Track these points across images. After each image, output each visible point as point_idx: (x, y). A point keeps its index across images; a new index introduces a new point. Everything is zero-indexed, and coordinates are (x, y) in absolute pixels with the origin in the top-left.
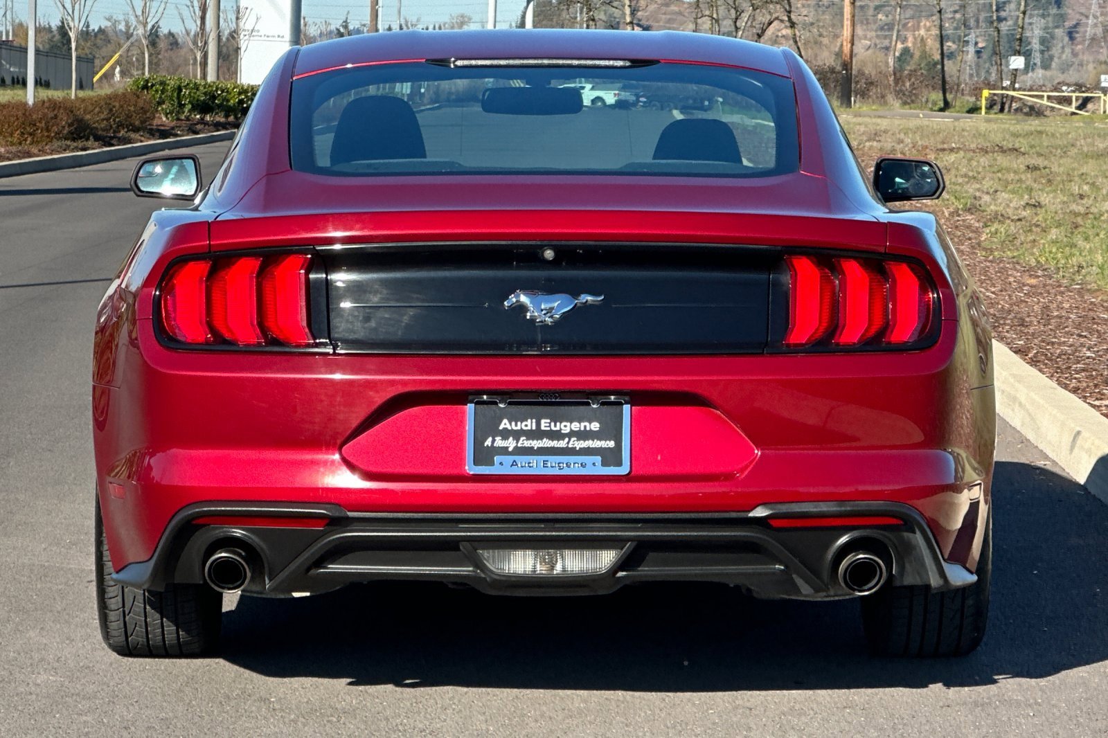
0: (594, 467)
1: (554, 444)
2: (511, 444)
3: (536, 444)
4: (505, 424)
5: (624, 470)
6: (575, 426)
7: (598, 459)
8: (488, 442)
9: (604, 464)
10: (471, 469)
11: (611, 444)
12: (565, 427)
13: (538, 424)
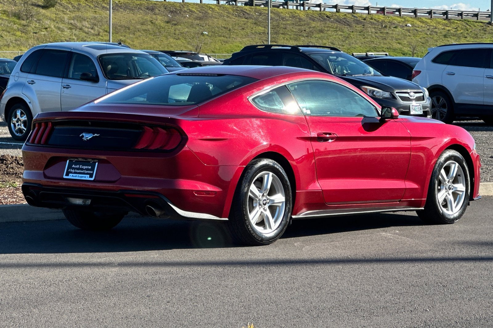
0: (87, 177)
1: (82, 171)
2: (73, 171)
3: (78, 171)
4: (73, 166)
5: (92, 179)
6: (86, 167)
7: (88, 176)
8: (69, 170)
9: (90, 177)
10: (65, 177)
11: (92, 172)
12: (85, 167)
13: (80, 166)
